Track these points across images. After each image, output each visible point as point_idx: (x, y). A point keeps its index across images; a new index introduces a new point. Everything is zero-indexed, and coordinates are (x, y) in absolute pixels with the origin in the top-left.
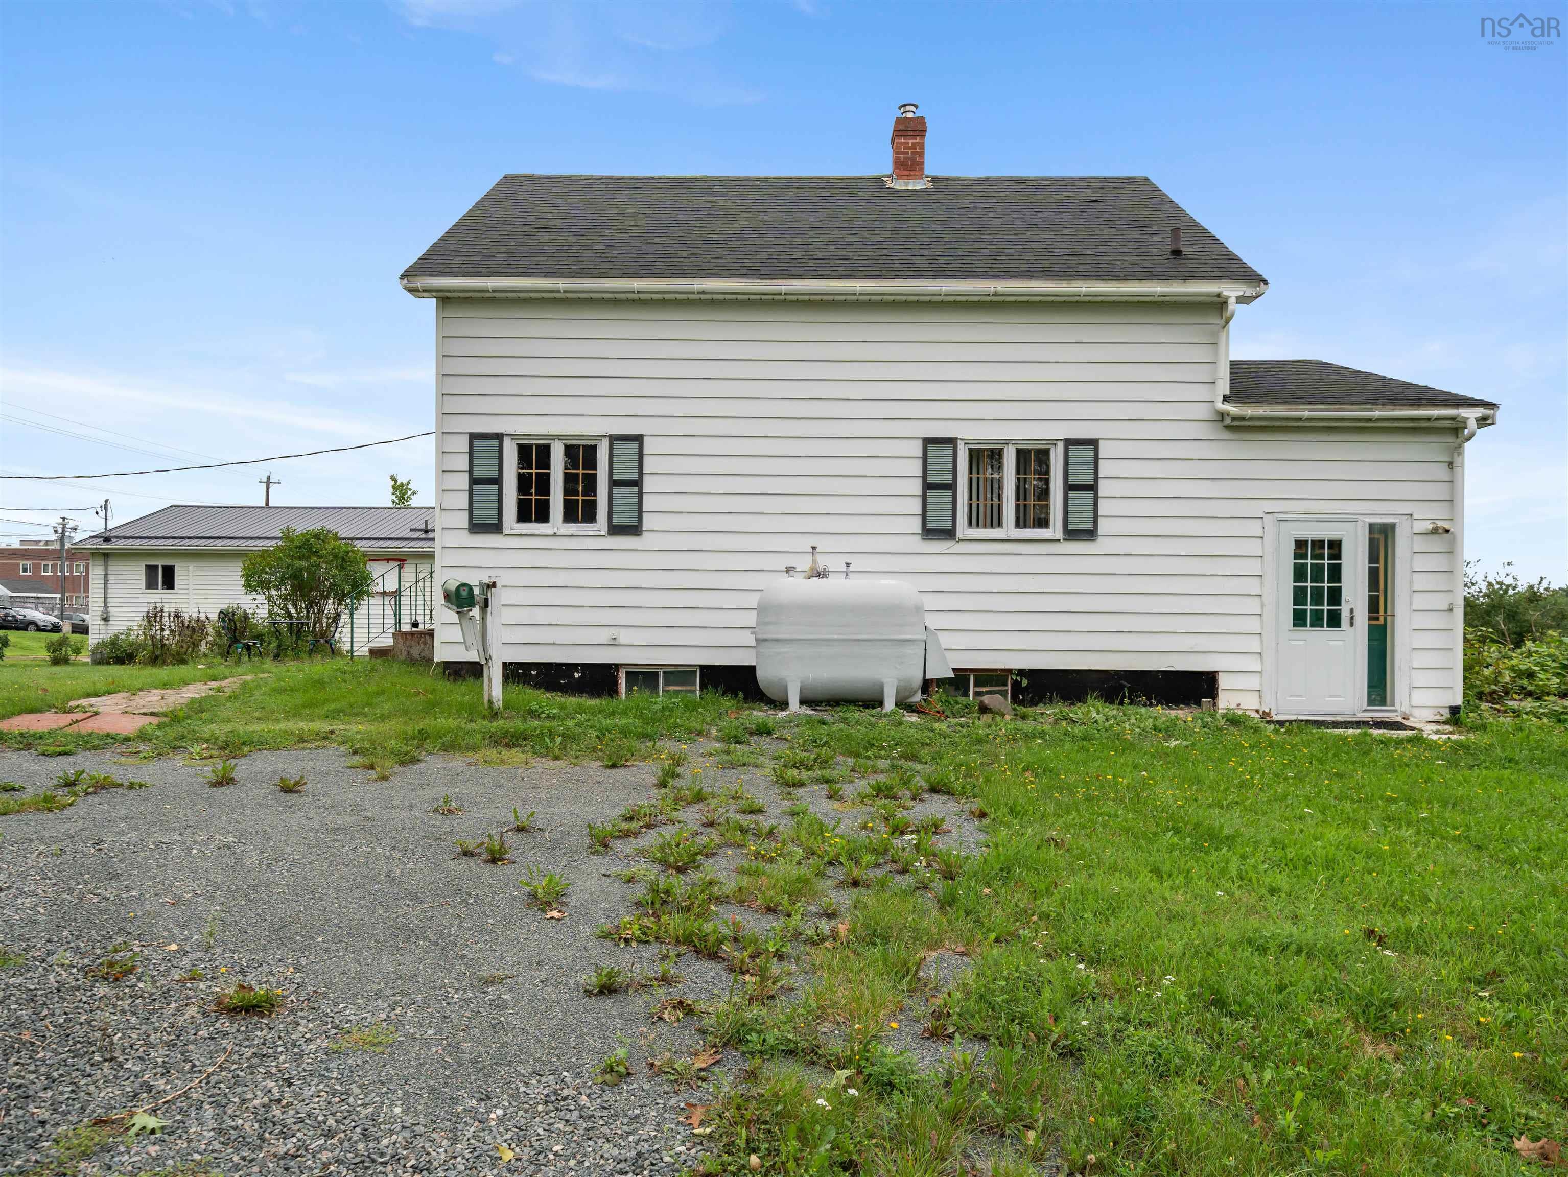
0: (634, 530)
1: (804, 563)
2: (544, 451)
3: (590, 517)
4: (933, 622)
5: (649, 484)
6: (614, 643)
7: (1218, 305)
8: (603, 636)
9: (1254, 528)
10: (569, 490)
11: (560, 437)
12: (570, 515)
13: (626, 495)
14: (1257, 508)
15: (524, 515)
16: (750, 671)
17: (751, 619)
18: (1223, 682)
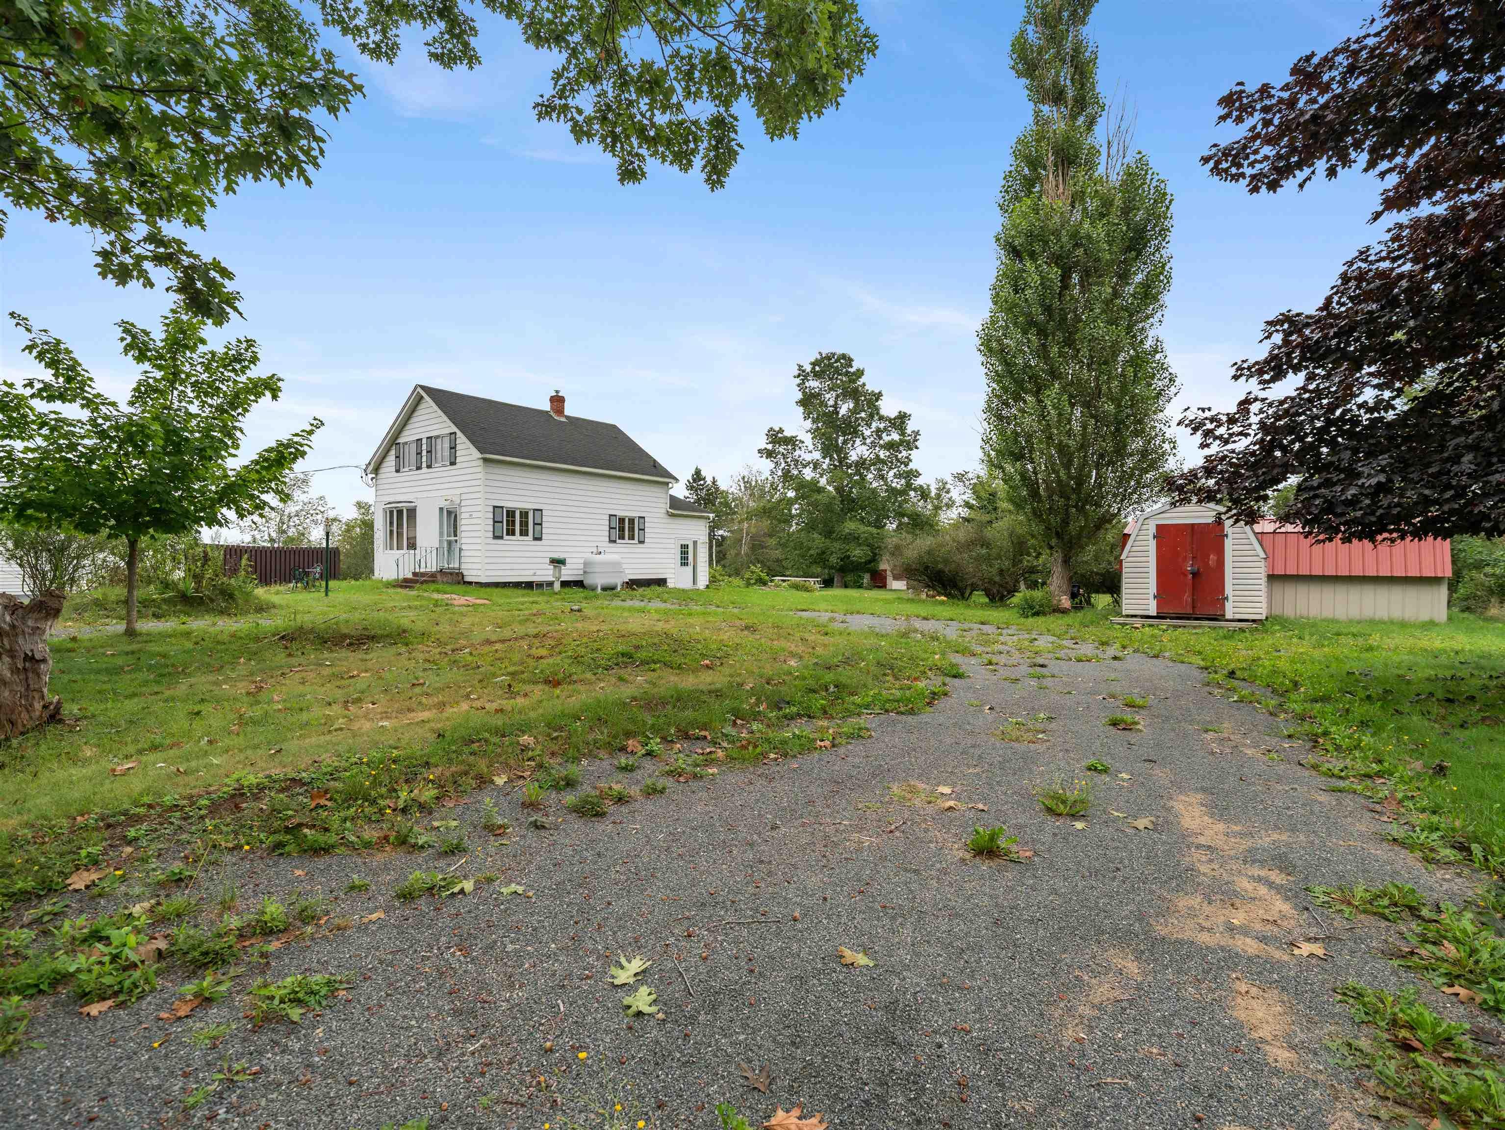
0: (540, 539)
1: (595, 550)
2: (514, 512)
3: (527, 535)
4: (624, 566)
5: (544, 525)
6: (534, 575)
7: (667, 484)
8: (532, 572)
9: (674, 542)
10: (521, 525)
11: (519, 509)
12: (521, 535)
13: (538, 528)
14: (673, 536)
15: (508, 534)
16: (582, 582)
17: (582, 566)
18: (668, 581)
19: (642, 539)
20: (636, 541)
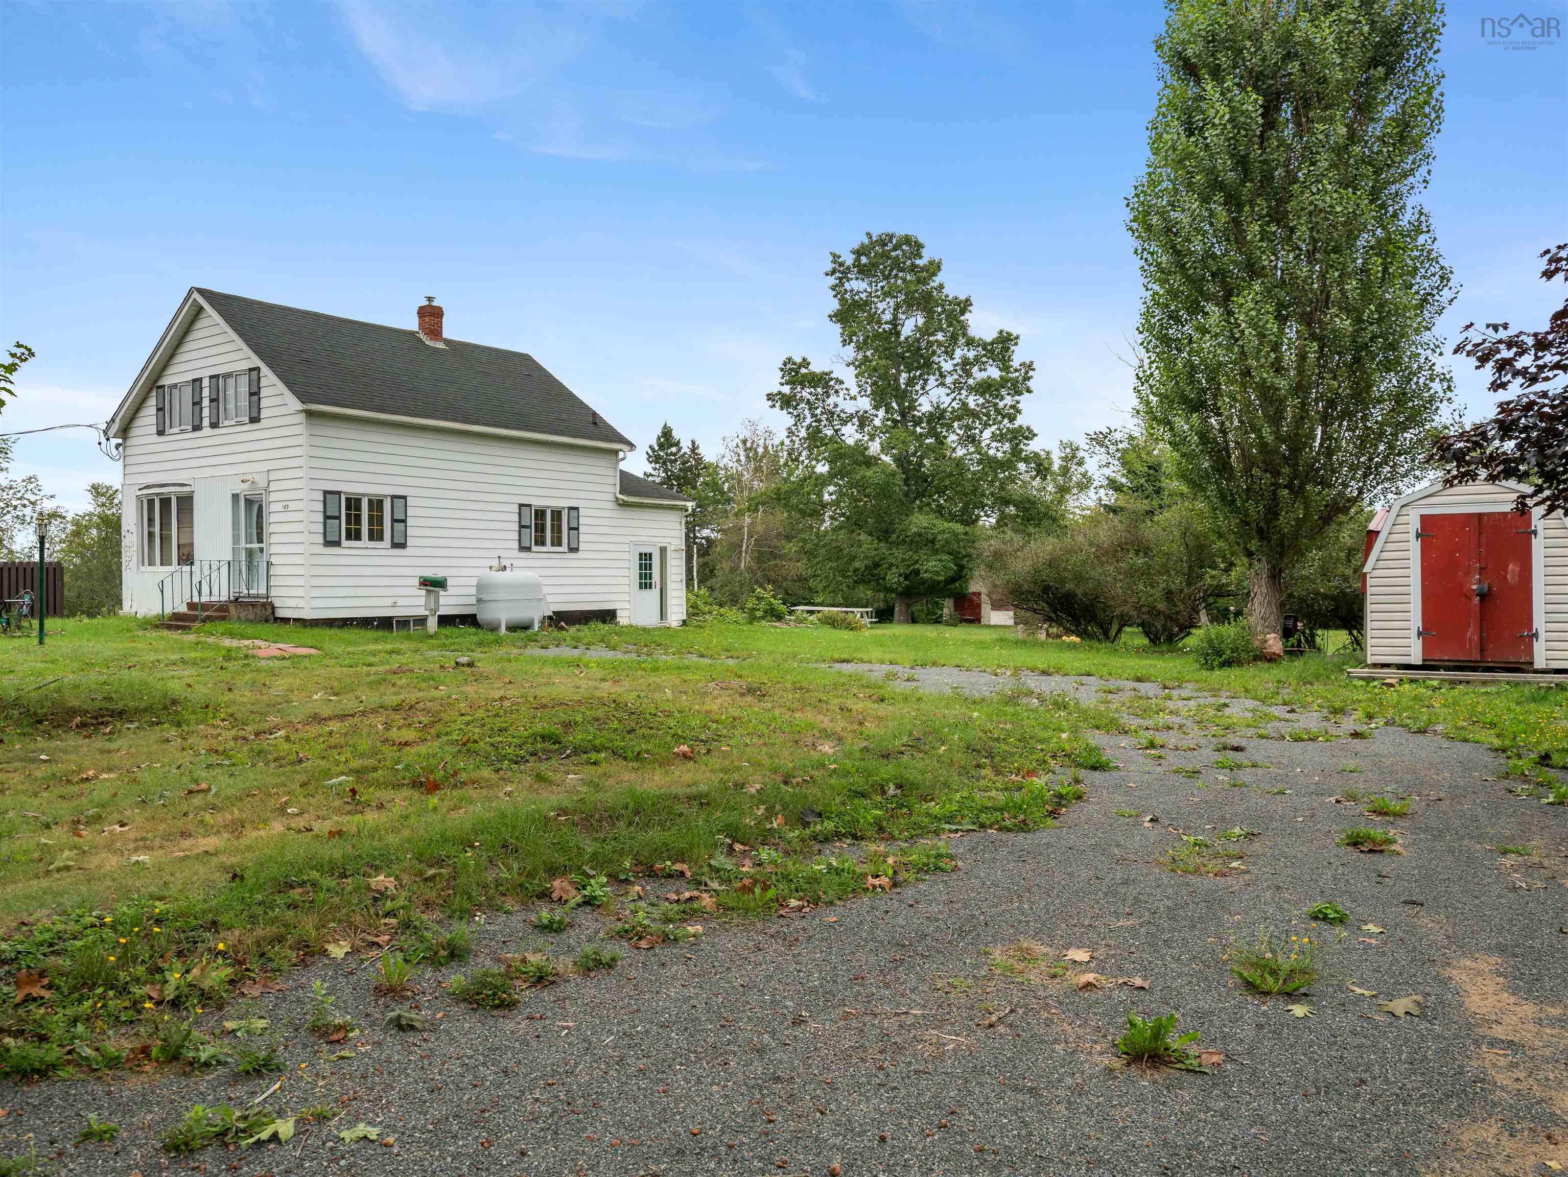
0: (403, 546)
1: (495, 563)
2: (358, 501)
3: (381, 539)
4: (545, 590)
5: (410, 522)
6: (394, 605)
7: (616, 452)
8: (389, 602)
9: (626, 548)
10: (371, 523)
11: (367, 495)
12: (371, 538)
13: (399, 527)
14: (627, 539)
15: (349, 537)
16: (474, 616)
17: (473, 591)
18: (619, 613)
19: (574, 545)
20: (564, 548)
